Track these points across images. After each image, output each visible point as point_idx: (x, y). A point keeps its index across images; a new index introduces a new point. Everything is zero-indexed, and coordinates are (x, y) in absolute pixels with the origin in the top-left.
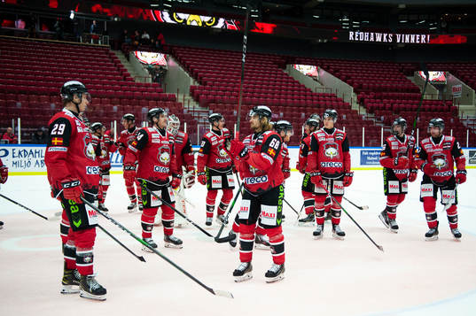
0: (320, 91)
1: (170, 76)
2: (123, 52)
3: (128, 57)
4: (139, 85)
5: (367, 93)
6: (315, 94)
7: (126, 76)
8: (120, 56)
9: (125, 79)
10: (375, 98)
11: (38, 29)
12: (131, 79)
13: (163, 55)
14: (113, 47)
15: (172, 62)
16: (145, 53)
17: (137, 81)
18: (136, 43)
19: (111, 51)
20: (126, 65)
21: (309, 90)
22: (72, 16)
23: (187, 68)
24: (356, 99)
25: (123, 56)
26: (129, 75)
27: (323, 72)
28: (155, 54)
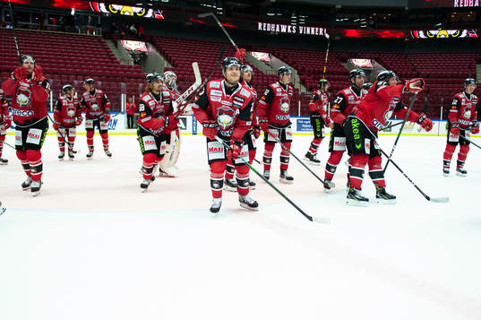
0: (269, 73)
1: (150, 60)
2: (113, 41)
3: (116, 45)
4: (123, 66)
5: (309, 75)
6: (266, 76)
7: (113, 60)
8: (110, 44)
9: (112, 62)
10: (314, 79)
11: (46, 23)
12: (117, 62)
13: (144, 43)
14: (104, 37)
15: (151, 49)
16: (129, 42)
17: (122, 63)
18: (123, 33)
19: (103, 40)
20: (114, 51)
21: (261, 72)
22: (73, 13)
23: (163, 53)
24: (298, 80)
25: (112, 44)
26: (115, 59)
27: (274, 58)
28: (137, 43)
